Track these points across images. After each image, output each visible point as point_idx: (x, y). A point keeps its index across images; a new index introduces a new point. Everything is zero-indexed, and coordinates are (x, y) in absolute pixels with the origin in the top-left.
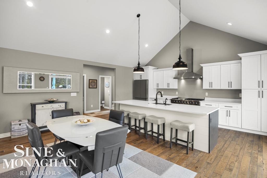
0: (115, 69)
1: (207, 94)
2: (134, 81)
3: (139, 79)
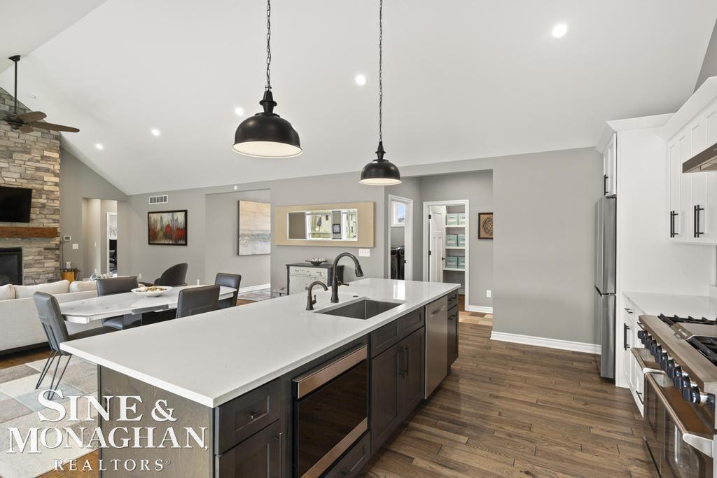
0: (493, 171)
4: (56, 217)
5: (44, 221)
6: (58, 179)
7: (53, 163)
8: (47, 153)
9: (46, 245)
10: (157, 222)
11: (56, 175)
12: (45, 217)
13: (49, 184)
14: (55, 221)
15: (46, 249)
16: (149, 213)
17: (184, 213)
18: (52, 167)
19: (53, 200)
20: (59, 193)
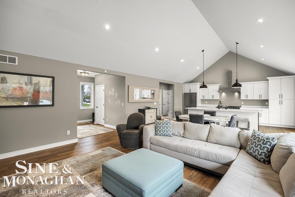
0: (174, 85)
1: (243, 103)
2: (184, 93)
3: (189, 92)
17: (52, 79)
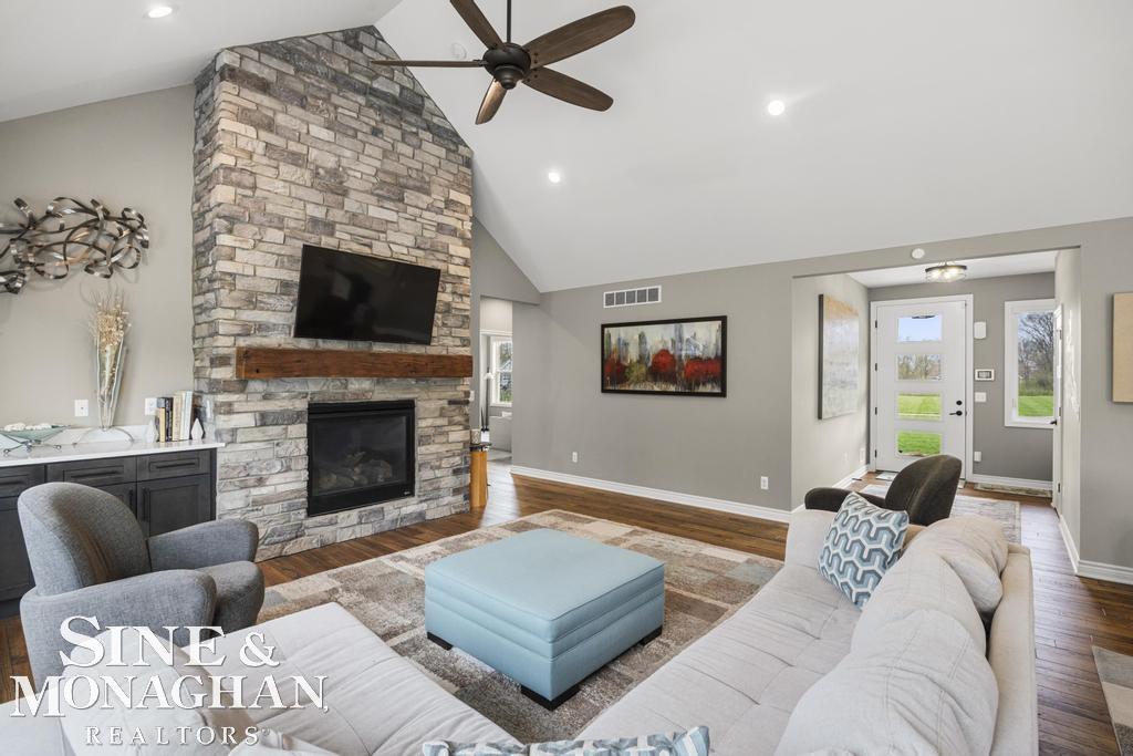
4: (465, 333)
5: (448, 341)
6: (468, 250)
7: (460, 216)
8: (454, 195)
9: (449, 394)
10: (626, 344)
11: (466, 242)
12: (450, 335)
13: (457, 261)
14: (465, 342)
15: (451, 402)
16: (604, 326)
17: (720, 322)
18: (458, 225)
19: (461, 296)
20: (468, 282)
